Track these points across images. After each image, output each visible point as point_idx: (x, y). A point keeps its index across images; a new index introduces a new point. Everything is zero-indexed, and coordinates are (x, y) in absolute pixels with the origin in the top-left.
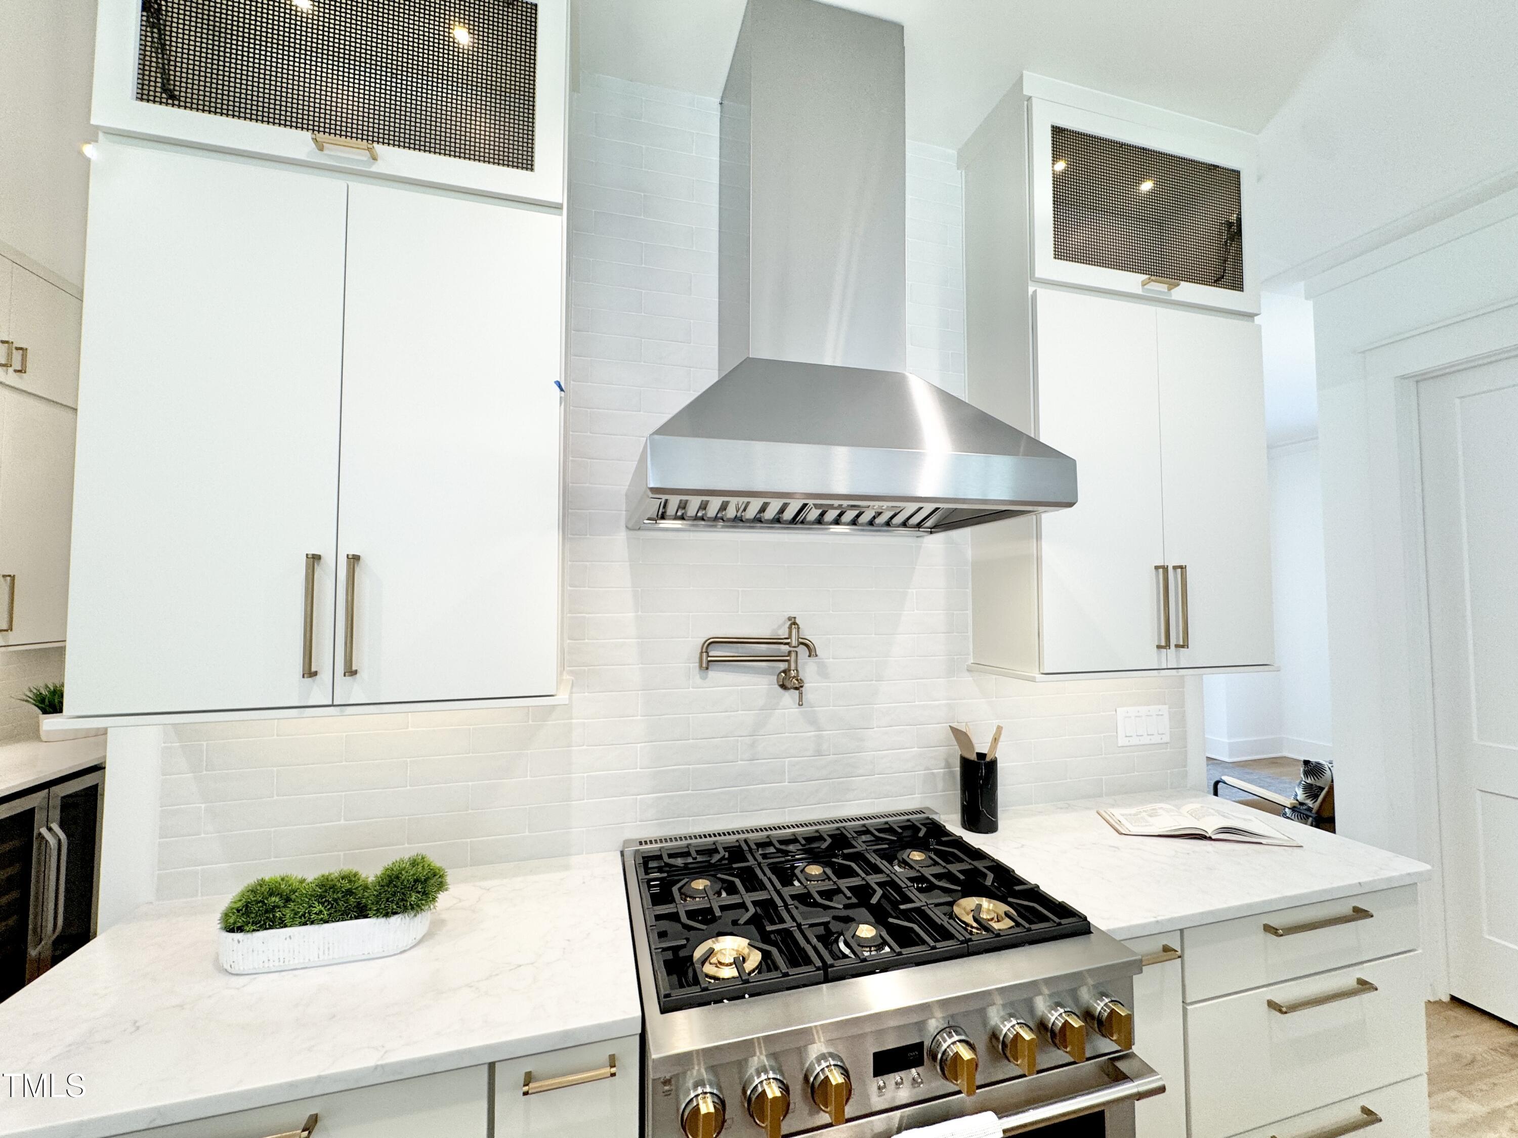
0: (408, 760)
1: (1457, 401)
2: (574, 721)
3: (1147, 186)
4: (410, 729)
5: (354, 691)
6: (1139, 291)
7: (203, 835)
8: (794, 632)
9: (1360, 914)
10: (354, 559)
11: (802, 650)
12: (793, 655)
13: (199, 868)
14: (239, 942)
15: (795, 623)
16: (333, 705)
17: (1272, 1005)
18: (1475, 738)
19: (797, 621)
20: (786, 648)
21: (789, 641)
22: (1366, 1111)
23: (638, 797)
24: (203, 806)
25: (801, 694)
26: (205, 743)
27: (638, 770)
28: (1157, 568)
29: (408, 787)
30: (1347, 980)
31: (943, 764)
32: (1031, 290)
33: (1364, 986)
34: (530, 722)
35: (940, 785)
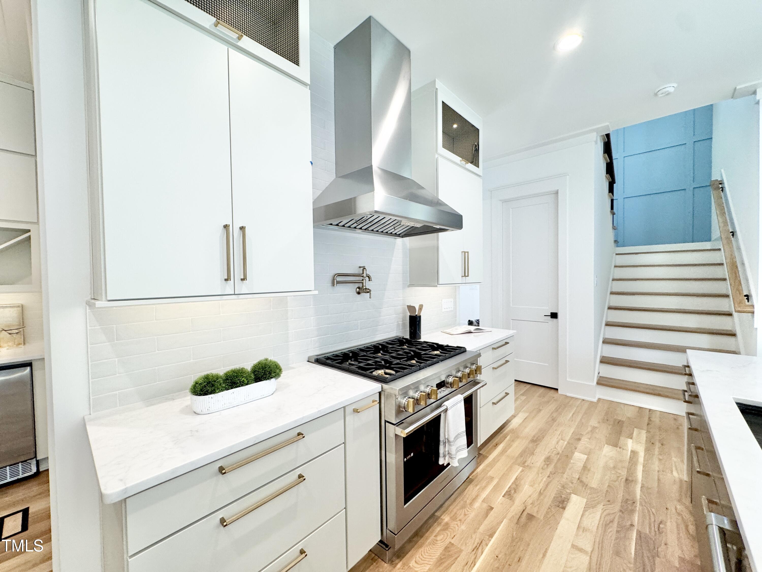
0: (221, 329)
1: (511, 209)
2: (288, 308)
3: (455, 126)
4: (221, 314)
5: (244, 288)
6: (459, 162)
7: (118, 375)
8: (365, 271)
9: (507, 343)
10: (242, 228)
11: (367, 278)
12: (364, 280)
13: (117, 392)
14: (212, 398)
15: (365, 268)
16: (234, 294)
17: (494, 368)
18: (511, 305)
19: (366, 268)
20: (362, 278)
21: (362, 275)
22: (506, 393)
23: (312, 339)
24: (117, 359)
25: (370, 294)
26: (115, 326)
27: (312, 328)
28: (462, 252)
29: (222, 342)
30: (503, 361)
31: (401, 320)
32: (436, 156)
33: (507, 361)
34: (272, 310)
35: (401, 327)
